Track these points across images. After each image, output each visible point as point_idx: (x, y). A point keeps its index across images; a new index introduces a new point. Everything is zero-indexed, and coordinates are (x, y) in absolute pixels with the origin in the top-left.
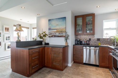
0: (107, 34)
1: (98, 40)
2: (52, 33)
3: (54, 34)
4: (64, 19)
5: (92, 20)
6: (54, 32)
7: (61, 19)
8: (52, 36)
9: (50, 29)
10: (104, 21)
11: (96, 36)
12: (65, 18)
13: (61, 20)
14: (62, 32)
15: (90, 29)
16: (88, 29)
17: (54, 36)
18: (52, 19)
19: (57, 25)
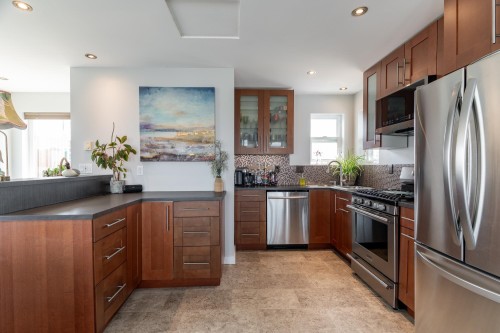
0: (319, 153)
1: (300, 169)
2: (155, 143)
3: (164, 147)
4: (209, 92)
5: (285, 108)
6: (168, 140)
7: (196, 92)
8: (157, 158)
9: (145, 127)
10: (312, 115)
11: (295, 160)
12: (212, 90)
13: (197, 96)
14: (200, 141)
15: (280, 136)
16: (276, 136)
17: (165, 157)
18: (159, 88)
19: (182, 113)
